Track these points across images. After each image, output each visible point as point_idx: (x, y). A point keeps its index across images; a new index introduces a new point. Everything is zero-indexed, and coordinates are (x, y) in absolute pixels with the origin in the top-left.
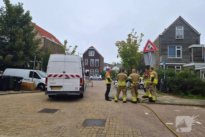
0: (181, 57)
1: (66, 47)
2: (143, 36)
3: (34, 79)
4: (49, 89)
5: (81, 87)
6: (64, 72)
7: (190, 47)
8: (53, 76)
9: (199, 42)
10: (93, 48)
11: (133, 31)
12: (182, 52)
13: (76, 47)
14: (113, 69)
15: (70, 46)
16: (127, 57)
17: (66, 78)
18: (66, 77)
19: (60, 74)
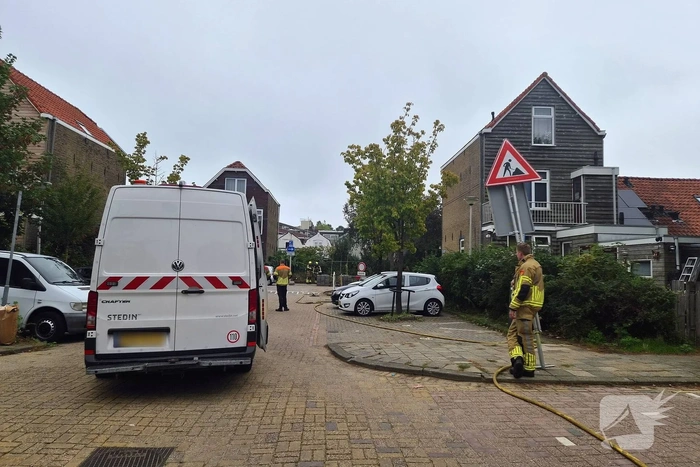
0: (548, 208)
1: (144, 160)
2: (440, 129)
3: (14, 292)
4: (105, 346)
5: (252, 328)
6: (177, 267)
7: (574, 175)
8: (123, 283)
9: (602, 158)
10: (243, 167)
11: (408, 110)
12: (551, 190)
13: (184, 160)
14: (310, 243)
16: (387, 203)
17: (185, 292)
18: (186, 288)
19: (157, 275)
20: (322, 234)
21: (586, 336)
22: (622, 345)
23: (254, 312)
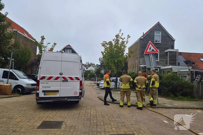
0: (158, 60)
1: (43, 44)
2: (129, 37)
3: (10, 80)
5: (81, 91)
6: (61, 74)
7: (166, 51)
8: (46, 78)
10: (71, 46)
11: (120, 32)
12: (159, 55)
13: (55, 44)
15: (49, 43)
16: (114, 58)
17: (63, 81)
18: (63, 80)
19: (55, 76)
20: (92, 66)
21: (169, 96)
22: (179, 98)
23: (81, 87)
